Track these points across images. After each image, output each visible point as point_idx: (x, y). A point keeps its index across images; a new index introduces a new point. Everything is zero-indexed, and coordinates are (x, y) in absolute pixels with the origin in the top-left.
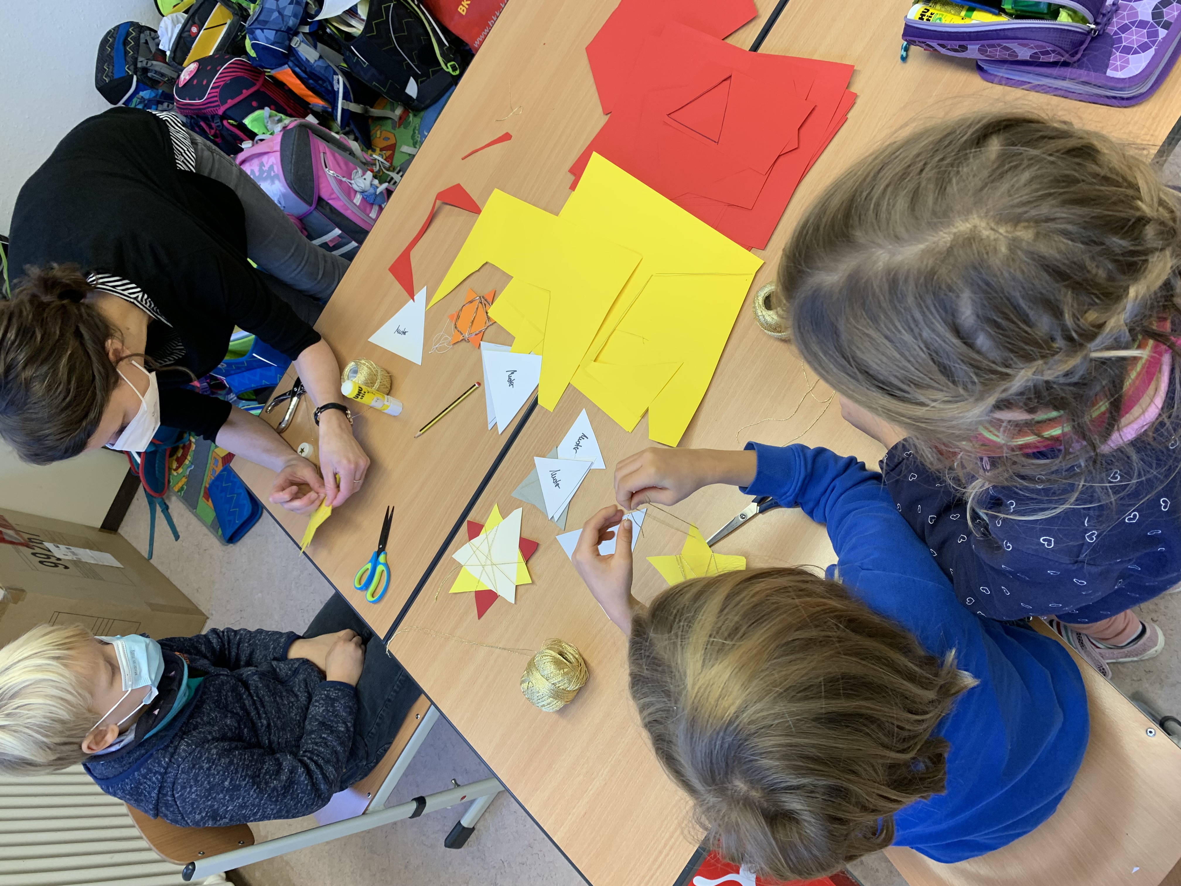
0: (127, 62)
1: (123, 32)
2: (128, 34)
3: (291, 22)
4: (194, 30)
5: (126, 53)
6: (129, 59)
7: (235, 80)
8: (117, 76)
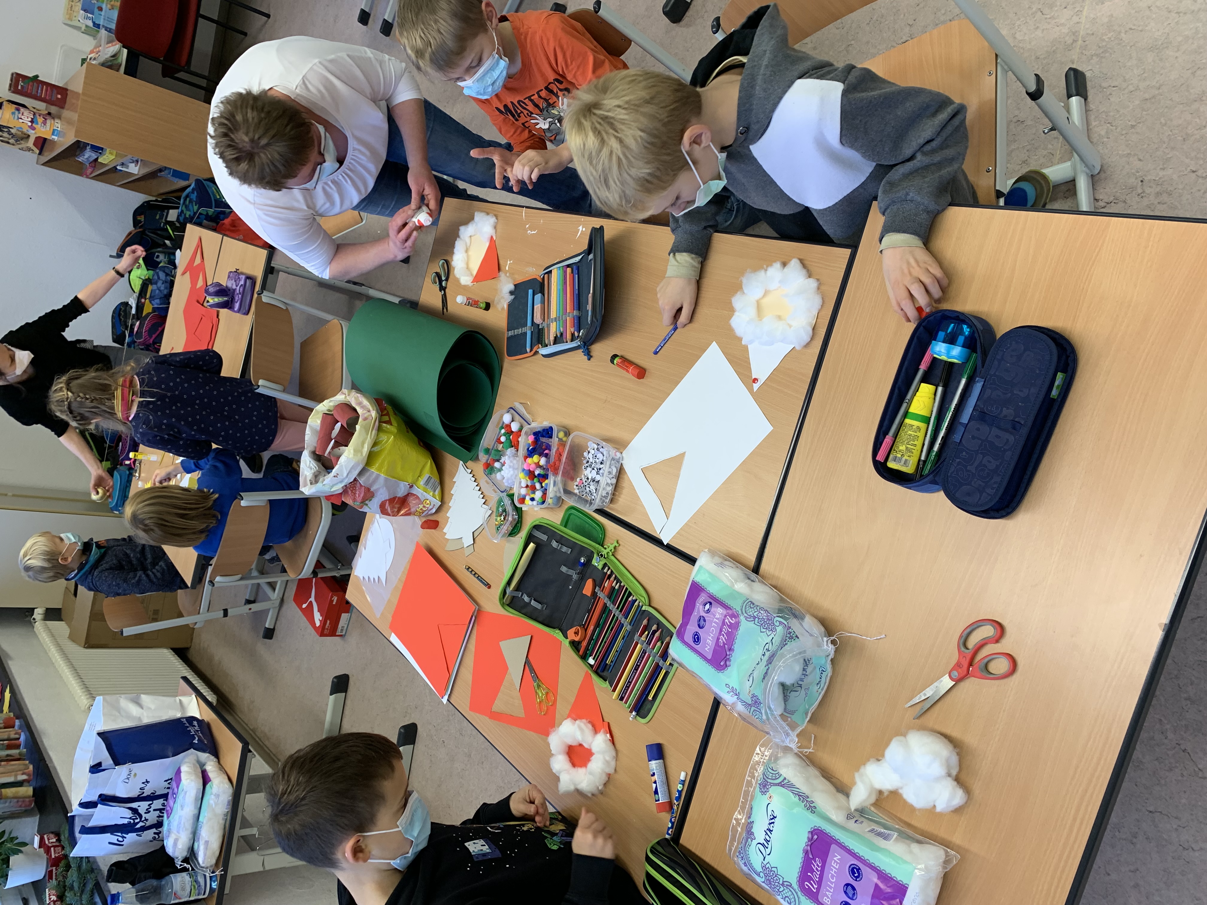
0: (121, 325)
1: (118, 309)
2: (121, 309)
3: (165, 292)
4: (143, 300)
5: (120, 320)
6: (123, 323)
7: (153, 325)
8: (118, 333)
